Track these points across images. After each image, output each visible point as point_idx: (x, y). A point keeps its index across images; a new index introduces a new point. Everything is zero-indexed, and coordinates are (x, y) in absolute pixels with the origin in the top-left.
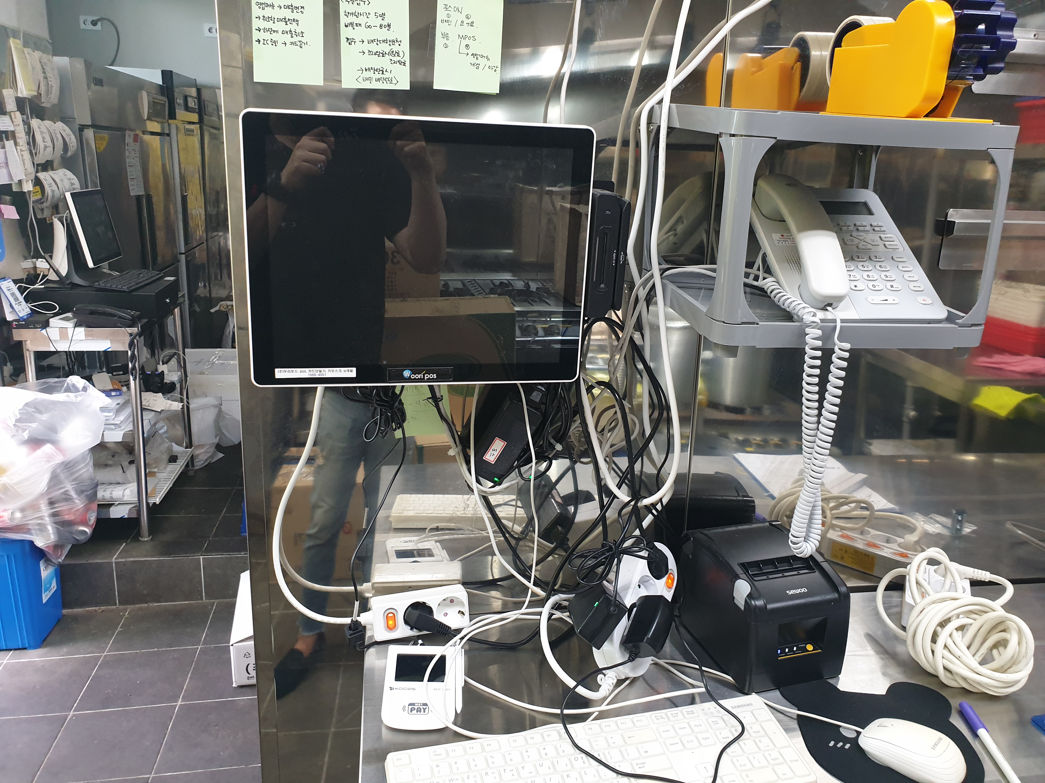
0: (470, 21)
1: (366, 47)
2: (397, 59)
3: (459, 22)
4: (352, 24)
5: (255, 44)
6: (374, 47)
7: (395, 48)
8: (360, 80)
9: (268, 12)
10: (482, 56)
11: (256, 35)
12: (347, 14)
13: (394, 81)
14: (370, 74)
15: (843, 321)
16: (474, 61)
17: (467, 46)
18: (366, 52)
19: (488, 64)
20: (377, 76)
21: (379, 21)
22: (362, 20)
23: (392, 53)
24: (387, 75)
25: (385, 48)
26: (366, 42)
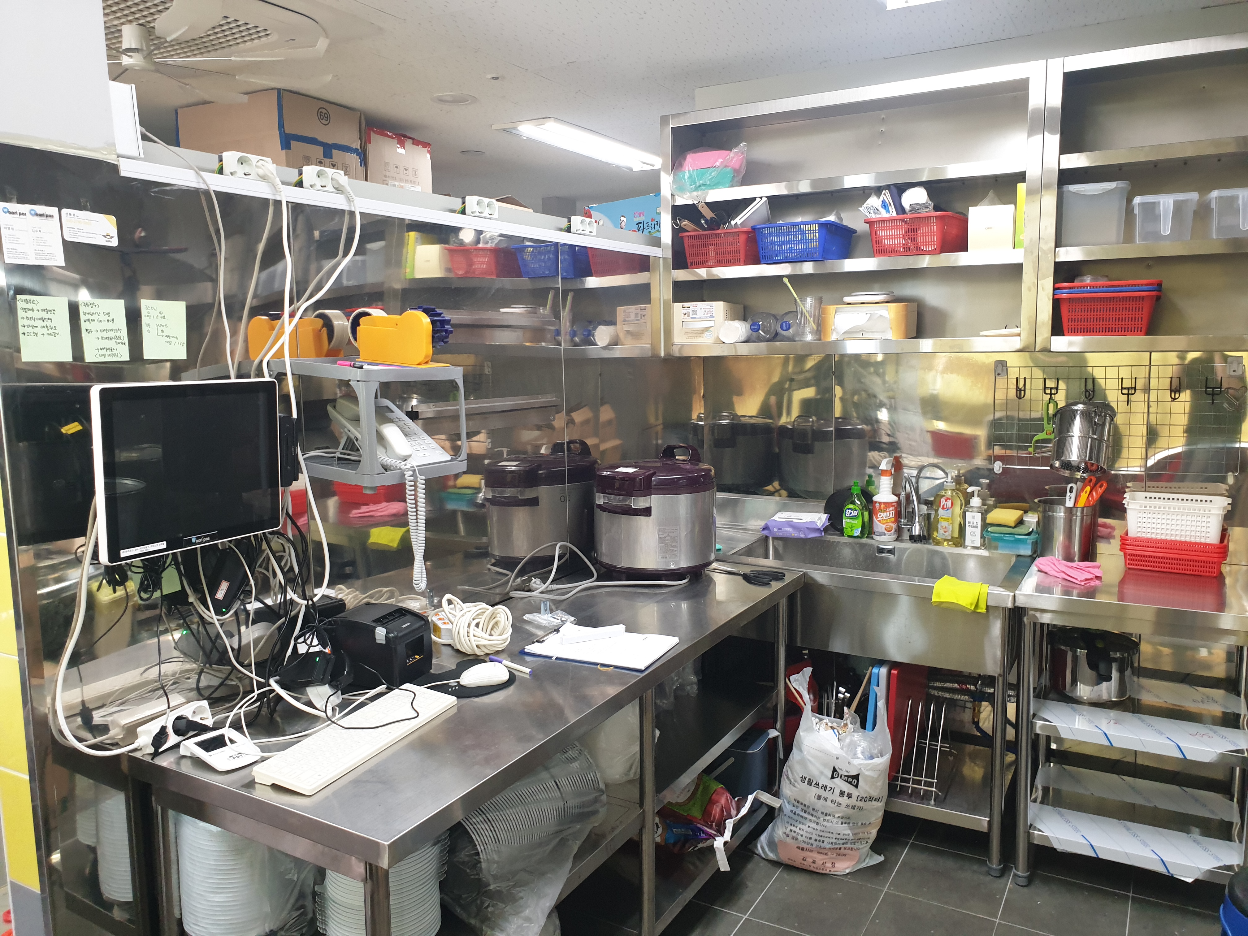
0: (162, 315)
1: (100, 334)
2: (119, 341)
3: (155, 317)
4: (89, 320)
5: (21, 336)
6: (105, 335)
7: (118, 334)
8: (98, 356)
9: (30, 314)
10: (173, 337)
11: (21, 330)
12: (85, 314)
13: (119, 355)
14: (102, 352)
15: (417, 466)
16: (168, 340)
17: (162, 331)
18: (100, 338)
19: (177, 341)
20: (109, 352)
21: (106, 317)
22: (94, 317)
23: (116, 337)
24: (115, 352)
25: (112, 334)
26: (99, 331)
